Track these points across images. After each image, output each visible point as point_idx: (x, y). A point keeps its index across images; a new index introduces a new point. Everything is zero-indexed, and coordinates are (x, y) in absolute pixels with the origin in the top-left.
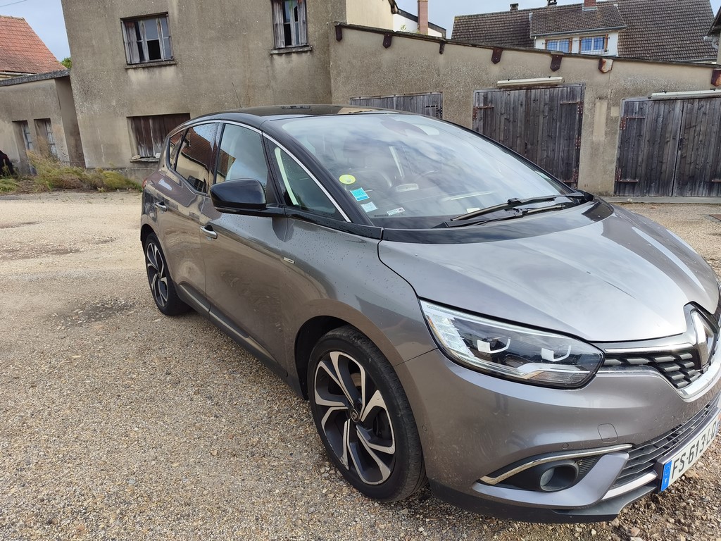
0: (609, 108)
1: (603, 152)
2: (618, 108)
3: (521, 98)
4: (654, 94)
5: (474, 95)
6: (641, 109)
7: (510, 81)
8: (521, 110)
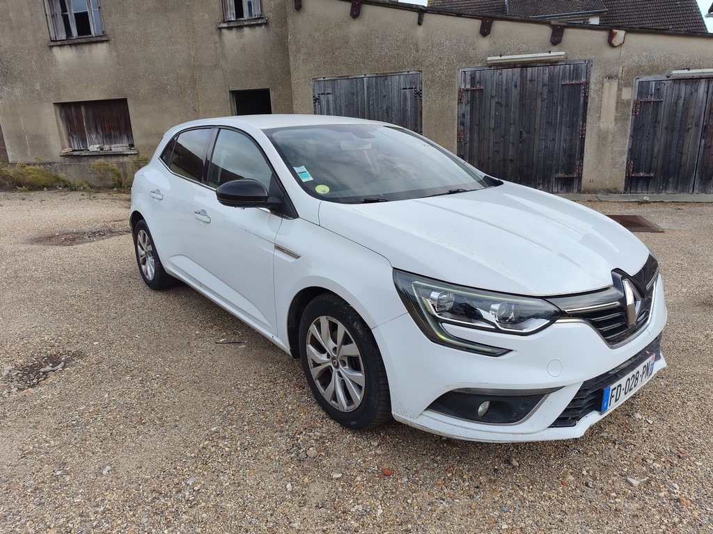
0: (620, 90)
1: (612, 142)
2: (630, 89)
3: (515, 78)
4: (675, 72)
5: (459, 75)
6: (658, 90)
7: (503, 57)
8: (515, 92)
